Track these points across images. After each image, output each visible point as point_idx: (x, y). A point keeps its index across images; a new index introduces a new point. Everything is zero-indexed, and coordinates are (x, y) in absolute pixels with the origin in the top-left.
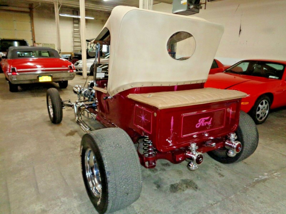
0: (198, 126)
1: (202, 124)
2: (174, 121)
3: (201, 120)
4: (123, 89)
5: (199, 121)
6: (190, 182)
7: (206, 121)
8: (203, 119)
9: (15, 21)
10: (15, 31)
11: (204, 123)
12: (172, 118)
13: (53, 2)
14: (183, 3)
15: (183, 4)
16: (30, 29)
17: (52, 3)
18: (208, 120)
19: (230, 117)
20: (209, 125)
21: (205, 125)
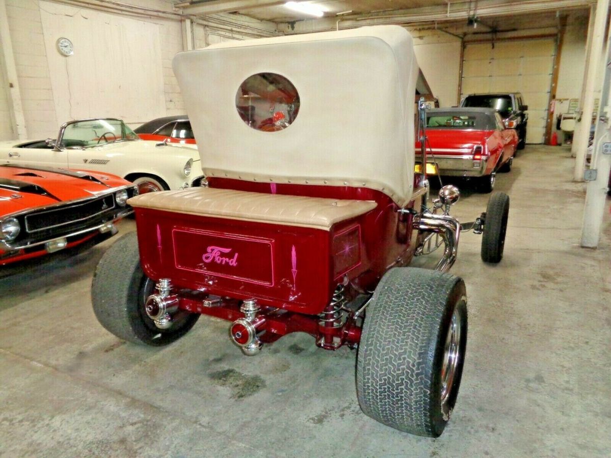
0: (207, 258)
2: (161, 234)
5: (209, 249)
8: (217, 249)
9: (523, 57)
10: (520, 76)
11: (221, 259)
12: (158, 227)
13: (587, 5)
16: (550, 71)
17: (587, 7)
18: (230, 256)
19: (294, 270)
20: (233, 266)
21: (224, 263)
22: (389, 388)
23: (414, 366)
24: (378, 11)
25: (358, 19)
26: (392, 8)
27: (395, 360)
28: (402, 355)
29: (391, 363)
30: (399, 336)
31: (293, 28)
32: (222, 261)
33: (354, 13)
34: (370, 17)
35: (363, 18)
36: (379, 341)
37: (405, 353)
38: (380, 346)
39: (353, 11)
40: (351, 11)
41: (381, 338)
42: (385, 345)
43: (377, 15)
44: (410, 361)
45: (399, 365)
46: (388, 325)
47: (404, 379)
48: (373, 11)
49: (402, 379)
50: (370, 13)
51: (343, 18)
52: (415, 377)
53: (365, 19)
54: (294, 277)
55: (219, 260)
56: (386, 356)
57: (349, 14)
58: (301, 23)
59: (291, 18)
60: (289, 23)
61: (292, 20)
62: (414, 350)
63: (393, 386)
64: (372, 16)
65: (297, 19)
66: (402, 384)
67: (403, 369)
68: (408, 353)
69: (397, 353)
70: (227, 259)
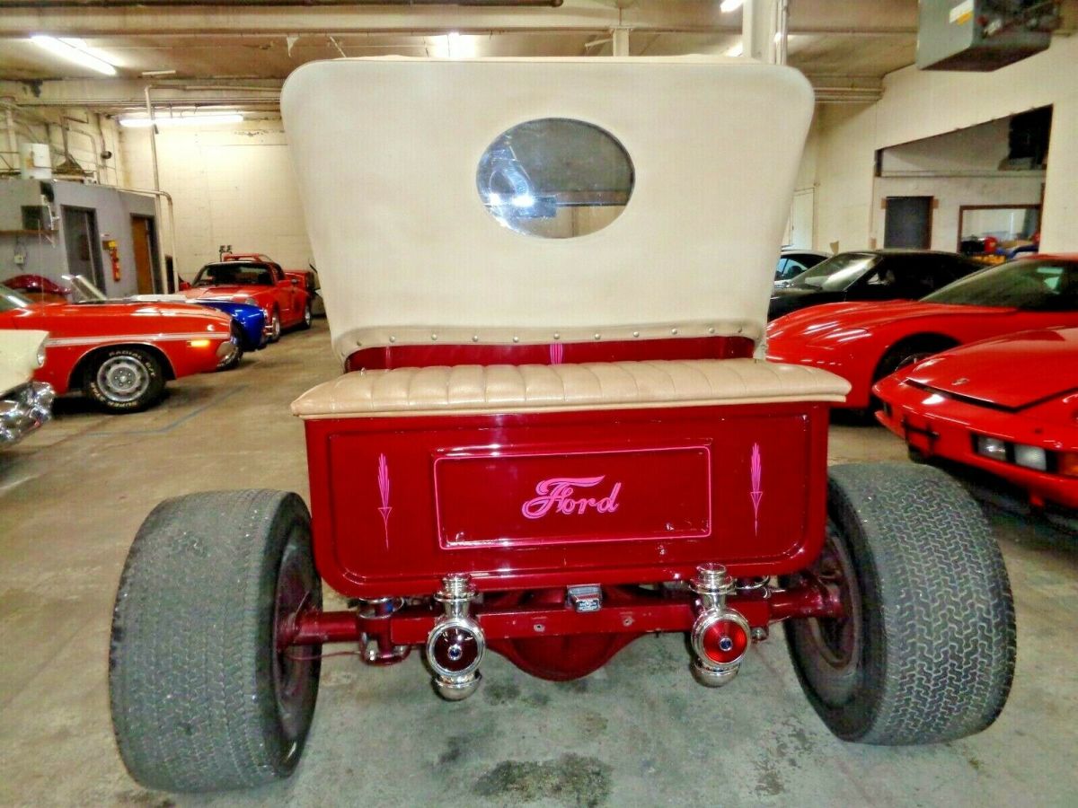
0: (533, 509)
1: (556, 503)
2: (391, 476)
3: (551, 488)
4: (359, 344)
5: (542, 487)
6: (598, 774)
7: (579, 493)
8: (564, 484)
11: (574, 503)
12: (382, 460)
14: (958, 17)
15: (957, 21)
18: (600, 492)
19: (756, 492)
20: (607, 512)
21: (582, 510)
22: (953, 665)
23: (988, 613)
24: (226, 76)
25: (188, 87)
26: (255, 73)
27: (958, 614)
28: (966, 600)
29: (952, 620)
30: (950, 570)
31: (37, 93)
32: (578, 507)
33: (178, 76)
34: (213, 87)
35: (198, 87)
36: (919, 588)
37: (970, 595)
38: (926, 597)
39: (177, 72)
40: (174, 72)
41: (923, 582)
42: (933, 592)
43: (227, 85)
44: (982, 606)
45: (967, 618)
46: (924, 557)
47: (977, 641)
48: (219, 77)
49: (975, 642)
50: (211, 78)
51: (157, 83)
52: (994, 631)
53: (202, 90)
54: (756, 507)
55: (568, 506)
56: (941, 610)
57: (168, 77)
58: (56, 84)
59: (34, 71)
60: (25, 81)
61: (35, 77)
62: (982, 586)
63: (959, 659)
64: (215, 84)
65: (46, 76)
66: (975, 651)
67: (974, 625)
68: (975, 596)
69: (957, 600)
70: (592, 502)
